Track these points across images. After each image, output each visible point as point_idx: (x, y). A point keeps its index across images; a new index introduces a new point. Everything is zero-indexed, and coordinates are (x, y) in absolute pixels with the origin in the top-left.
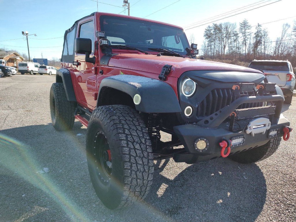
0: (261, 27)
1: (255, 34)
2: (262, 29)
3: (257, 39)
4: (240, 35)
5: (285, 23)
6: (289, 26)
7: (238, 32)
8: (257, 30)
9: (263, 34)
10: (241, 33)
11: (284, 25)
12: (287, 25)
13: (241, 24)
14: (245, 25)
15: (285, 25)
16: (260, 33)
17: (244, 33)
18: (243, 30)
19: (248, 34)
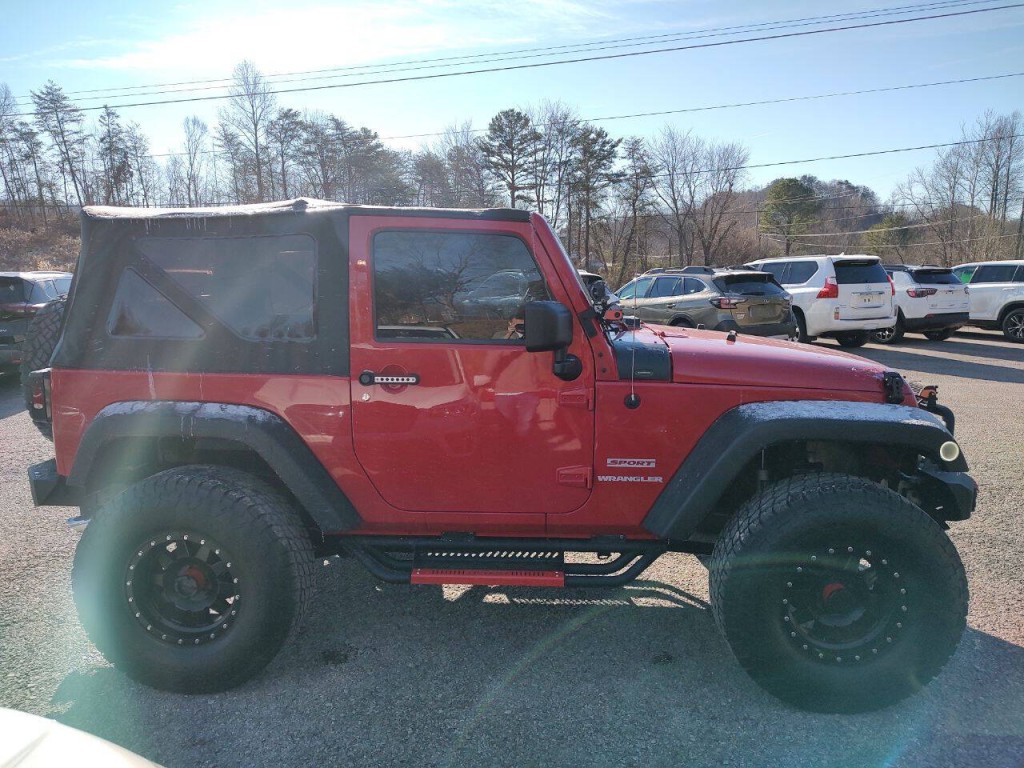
0: (117, 121)
1: (102, 140)
2: (124, 128)
3: (112, 159)
4: (45, 139)
5: (191, 118)
6: (204, 128)
7: (31, 127)
8: (105, 129)
9: (129, 144)
10: (47, 133)
11: (187, 121)
12: (195, 122)
13: (39, 97)
14: (52, 103)
15: (191, 123)
16: (120, 139)
17: (58, 133)
18: (53, 123)
19: (76, 137)
